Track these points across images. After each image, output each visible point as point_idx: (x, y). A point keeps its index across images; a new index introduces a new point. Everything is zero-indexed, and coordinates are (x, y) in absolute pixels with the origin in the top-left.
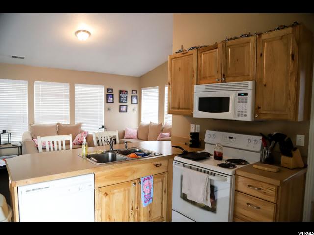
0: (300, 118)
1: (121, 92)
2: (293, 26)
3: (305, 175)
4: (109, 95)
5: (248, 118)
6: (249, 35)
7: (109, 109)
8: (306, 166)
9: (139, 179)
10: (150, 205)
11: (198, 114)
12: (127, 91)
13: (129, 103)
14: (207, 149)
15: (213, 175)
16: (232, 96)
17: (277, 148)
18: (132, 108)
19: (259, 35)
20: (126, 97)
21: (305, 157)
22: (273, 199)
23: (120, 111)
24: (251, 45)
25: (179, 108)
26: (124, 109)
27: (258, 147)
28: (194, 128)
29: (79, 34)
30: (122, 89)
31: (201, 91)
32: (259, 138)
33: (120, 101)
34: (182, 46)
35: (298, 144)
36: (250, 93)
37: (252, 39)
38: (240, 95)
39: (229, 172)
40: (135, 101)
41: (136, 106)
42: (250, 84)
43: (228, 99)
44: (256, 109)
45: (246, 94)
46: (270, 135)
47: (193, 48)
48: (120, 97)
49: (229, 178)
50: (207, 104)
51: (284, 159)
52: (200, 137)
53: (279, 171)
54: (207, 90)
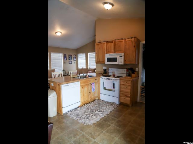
0: (136, 63)
1: (69, 55)
2: (134, 38)
3: (138, 79)
4: (65, 57)
5: (123, 64)
6: (122, 39)
7: (65, 63)
8: (138, 77)
9: (91, 84)
10: (94, 92)
11: (107, 63)
12: (72, 55)
13: (73, 60)
14: (110, 74)
15: (114, 80)
16: (118, 57)
17: (131, 72)
18: (74, 62)
19: (125, 39)
20: (72, 58)
21: (138, 74)
22: (130, 85)
23: (69, 63)
24: (123, 42)
25: (100, 61)
26: (71, 62)
27: (125, 72)
28: (104, 68)
29: (57, 33)
30: (69, 54)
31: (108, 56)
32: (126, 70)
33: (69, 60)
34: (100, 40)
35: (136, 71)
36: (123, 56)
37: (123, 40)
38: (120, 57)
39: (118, 79)
40: (75, 59)
41: (75, 61)
42: (123, 54)
43: (116, 58)
44: (125, 61)
45: (122, 57)
46: (129, 68)
47: (104, 41)
48: (69, 58)
49: (118, 80)
50: (109, 60)
51: (133, 75)
52: (107, 71)
53: (131, 78)
54: (110, 55)
